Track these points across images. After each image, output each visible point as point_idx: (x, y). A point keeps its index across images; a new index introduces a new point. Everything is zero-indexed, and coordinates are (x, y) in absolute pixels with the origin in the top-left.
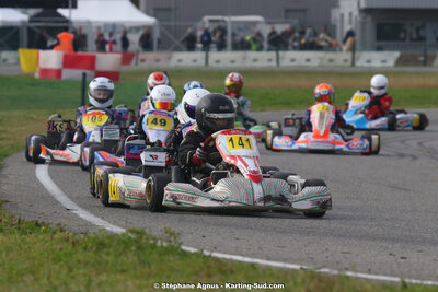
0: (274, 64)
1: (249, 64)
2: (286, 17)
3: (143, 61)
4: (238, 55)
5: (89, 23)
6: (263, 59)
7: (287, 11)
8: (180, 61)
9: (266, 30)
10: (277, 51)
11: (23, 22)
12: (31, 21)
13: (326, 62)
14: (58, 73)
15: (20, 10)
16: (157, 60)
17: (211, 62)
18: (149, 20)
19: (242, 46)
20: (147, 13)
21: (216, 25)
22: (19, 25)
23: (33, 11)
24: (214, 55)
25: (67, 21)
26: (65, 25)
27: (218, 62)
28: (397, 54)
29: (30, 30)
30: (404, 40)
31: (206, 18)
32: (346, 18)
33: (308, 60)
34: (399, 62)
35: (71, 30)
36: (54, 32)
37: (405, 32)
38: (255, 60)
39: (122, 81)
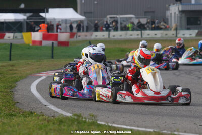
0: (140, 36)
1: (128, 37)
2: (145, 15)
3: (79, 36)
4: (123, 33)
5: (54, 19)
7: (146, 12)
8: (96, 36)
9: (136, 21)
10: (141, 31)
11: (24, 20)
12: (27, 19)
13: (164, 36)
14: (41, 43)
15: (23, 14)
16: (86, 36)
17: (111, 36)
18: (82, 18)
19: (125, 29)
20: (81, 14)
21: (112, 20)
22: (22, 21)
23: (28, 14)
24: (112, 33)
25: (44, 18)
26: (44, 20)
27: (114, 36)
28: (197, 31)
29: (27, 23)
30: (200, 24)
31: (108, 16)
32: (173, 15)
33: (155, 35)
34: (198, 34)
35: (46, 23)
36: (38, 24)
37: (200, 21)
38: (131, 35)
39: (70, 46)
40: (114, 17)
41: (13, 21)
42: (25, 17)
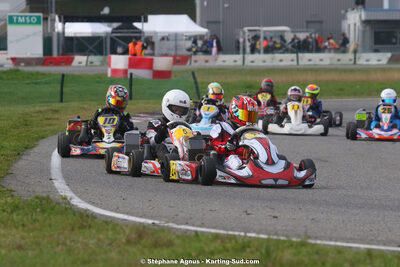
0: (295, 63)
1: (276, 63)
2: (307, 27)
3: (196, 61)
4: (268, 57)
5: (156, 33)
6: (286, 59)
7: (308, 22)
8: (224, 61)
10: (297, 53)
11: (107, 33)
12: (112, 32)
13: (335, 62)
14: (125, 71)
15: (106, 24)
16: (207, 61)
17: (247, 62)
18: (203, 31)
20: (202, 26)
21: (253, 34)
22: (103, 35)
23: (115, 25)
24: (250, 57)
25: (140, 32)
26: (139, 35)
27: (252, 62)
28: (389, 55)
29: (112, 39)
30: (395, 43)
31: (246, 29)
32: (352, 27)
33: (321, 60)
34: (391, 60)
35: (143, 39)
36: (128, 40)
37: (396, 38)
38: (281, 61)
39: (173, 78)
40: (255, 30)
41: (90, 35)
42: (109, 30)
